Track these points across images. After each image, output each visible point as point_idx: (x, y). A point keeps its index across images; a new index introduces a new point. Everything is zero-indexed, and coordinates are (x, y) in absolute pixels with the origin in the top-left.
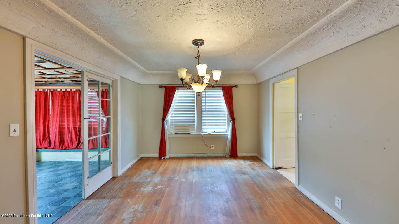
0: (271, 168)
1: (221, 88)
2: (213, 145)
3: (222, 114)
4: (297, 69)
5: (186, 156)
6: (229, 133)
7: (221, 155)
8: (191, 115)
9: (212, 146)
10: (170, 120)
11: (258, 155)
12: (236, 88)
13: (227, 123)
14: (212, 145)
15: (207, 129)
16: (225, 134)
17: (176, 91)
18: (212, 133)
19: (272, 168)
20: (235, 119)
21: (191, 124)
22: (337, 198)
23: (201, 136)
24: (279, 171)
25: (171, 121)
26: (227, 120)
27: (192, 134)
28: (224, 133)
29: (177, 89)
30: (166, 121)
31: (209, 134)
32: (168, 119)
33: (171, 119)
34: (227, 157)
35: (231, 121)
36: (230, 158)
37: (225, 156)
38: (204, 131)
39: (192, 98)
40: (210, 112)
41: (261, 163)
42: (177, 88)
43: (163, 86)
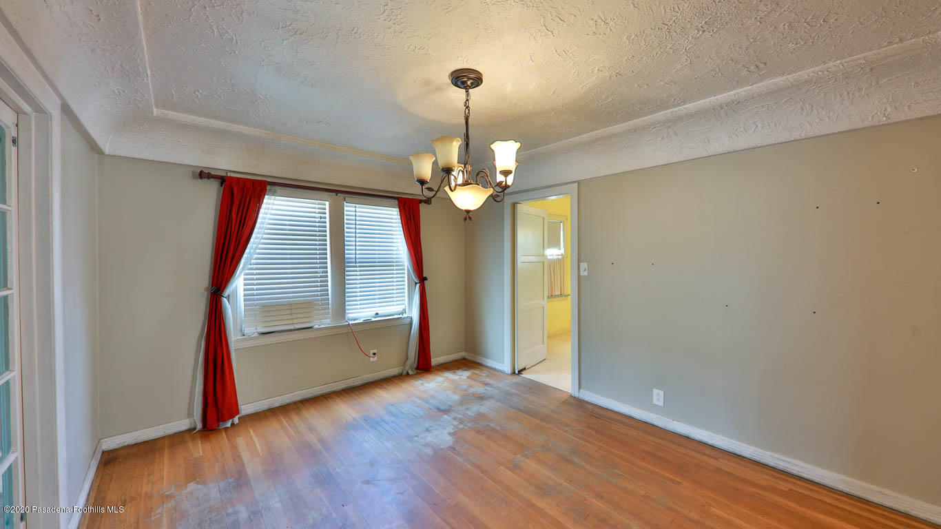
0: (508, 374)
1: (397, 202)
2: (375, 351)
3: (395, 268)
4: (576, 184)
5: (299, 398)
6: (415, 314)
7: (395, 371)
8: (317, 273)
9: (374, 354)
10: (241, 293)
11: (467, 353)
12: (426, 205)
13: (406, 291)
14: (372, 352)
15: (360, 312)
16: (404, 318)
17: (266, 196)
18: (373, 319)
19: (511, 374)
20: (425, 279)
21: (318, 300)
22: (655, 391)
23: (344, 331)
24: (525, 375)
25: (245, 295)
26: (406, 283)
27: (317, 329)
28: (400, 316)
29: (270, 190)
30: (228, 298)
31: (367, 323)
32: (235, 291)
33: (245, 290)
34: (410, 373)
35: (416, 283)
36: (417, 373)
37: (405, 373)
38: (350, 316)
39: (317, 224)
40: (368, 264)
41: (483, 368)
42: (268, 187)
43: (213, 173)
